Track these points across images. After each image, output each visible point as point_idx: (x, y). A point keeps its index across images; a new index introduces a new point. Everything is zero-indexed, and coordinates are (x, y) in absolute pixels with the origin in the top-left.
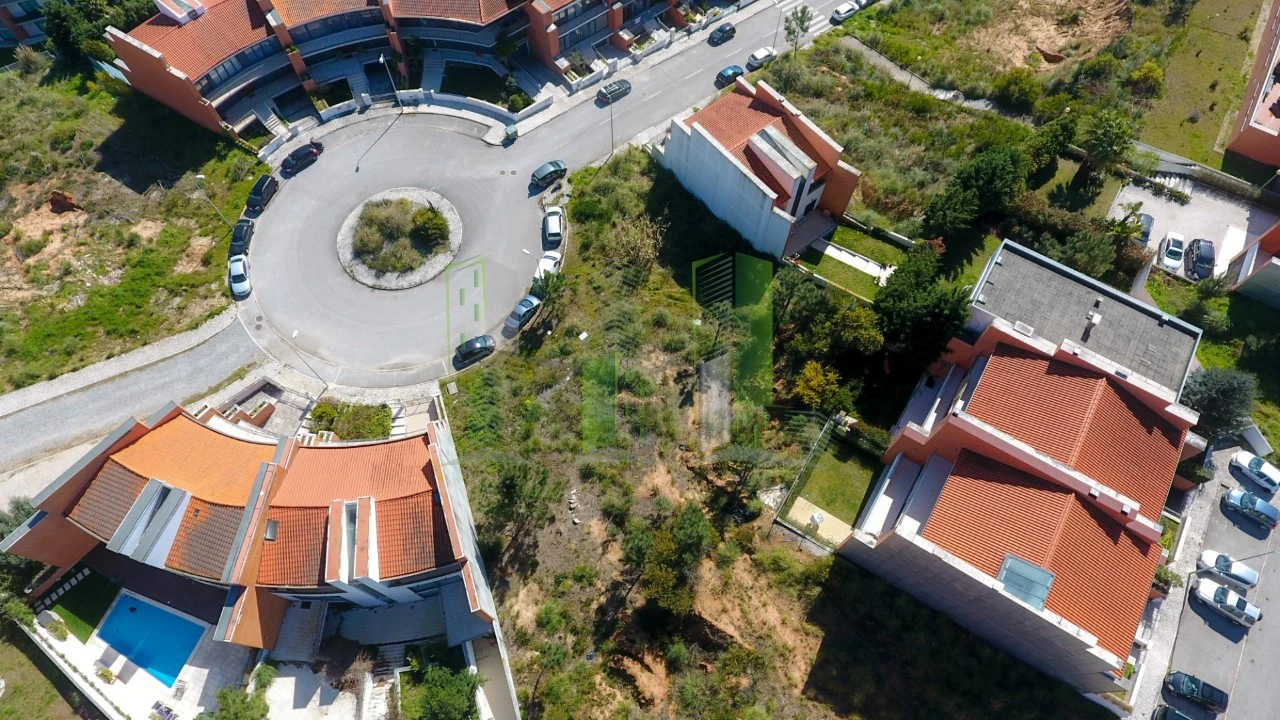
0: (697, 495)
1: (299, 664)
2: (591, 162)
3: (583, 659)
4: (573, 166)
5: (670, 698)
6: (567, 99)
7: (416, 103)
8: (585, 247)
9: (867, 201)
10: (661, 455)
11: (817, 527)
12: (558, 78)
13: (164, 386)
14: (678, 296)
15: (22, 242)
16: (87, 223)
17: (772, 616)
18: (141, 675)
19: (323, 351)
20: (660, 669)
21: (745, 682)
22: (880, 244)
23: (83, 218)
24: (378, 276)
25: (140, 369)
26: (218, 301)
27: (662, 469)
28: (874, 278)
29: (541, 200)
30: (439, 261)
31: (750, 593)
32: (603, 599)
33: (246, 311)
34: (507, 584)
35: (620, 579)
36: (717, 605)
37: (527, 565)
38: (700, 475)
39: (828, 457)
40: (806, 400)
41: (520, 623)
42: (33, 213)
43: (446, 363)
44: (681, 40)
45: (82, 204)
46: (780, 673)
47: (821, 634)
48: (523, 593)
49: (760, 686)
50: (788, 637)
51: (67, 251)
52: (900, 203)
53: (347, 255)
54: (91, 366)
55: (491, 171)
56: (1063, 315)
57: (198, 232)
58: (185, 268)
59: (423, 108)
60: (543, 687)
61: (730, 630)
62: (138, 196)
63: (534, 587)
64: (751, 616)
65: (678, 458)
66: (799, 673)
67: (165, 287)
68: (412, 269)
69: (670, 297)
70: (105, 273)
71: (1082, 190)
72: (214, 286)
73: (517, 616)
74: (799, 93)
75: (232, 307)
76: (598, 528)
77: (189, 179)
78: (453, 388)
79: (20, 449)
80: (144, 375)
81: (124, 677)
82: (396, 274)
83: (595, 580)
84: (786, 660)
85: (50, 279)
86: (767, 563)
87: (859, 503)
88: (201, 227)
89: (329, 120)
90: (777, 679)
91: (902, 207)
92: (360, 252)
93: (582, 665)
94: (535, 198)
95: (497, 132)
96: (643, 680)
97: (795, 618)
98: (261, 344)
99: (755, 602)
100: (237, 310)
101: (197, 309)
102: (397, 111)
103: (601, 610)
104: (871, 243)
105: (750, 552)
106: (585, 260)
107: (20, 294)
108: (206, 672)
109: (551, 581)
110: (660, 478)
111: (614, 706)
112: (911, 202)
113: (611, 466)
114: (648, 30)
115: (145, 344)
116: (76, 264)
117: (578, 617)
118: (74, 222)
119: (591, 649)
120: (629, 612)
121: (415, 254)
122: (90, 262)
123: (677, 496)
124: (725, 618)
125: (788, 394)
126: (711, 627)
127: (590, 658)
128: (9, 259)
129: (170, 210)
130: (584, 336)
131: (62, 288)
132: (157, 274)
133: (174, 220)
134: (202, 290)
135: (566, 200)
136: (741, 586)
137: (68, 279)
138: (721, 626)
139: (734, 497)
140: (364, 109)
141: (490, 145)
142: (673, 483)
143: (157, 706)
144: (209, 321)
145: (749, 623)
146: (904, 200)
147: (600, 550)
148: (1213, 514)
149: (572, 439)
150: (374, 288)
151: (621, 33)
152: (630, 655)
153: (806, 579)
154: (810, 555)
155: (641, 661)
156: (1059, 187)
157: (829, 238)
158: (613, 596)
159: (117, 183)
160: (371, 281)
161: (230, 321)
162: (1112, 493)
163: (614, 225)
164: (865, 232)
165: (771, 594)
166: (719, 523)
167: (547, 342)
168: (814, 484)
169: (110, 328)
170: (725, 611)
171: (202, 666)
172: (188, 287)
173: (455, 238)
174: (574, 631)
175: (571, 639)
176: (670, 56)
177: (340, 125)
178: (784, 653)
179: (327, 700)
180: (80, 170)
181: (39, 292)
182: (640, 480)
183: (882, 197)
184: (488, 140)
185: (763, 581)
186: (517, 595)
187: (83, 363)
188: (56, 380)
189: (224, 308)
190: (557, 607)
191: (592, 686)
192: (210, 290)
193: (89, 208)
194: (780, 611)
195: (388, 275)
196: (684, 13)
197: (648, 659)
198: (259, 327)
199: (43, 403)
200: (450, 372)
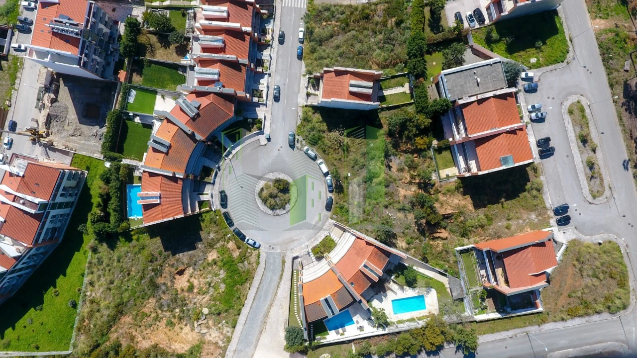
0: (414, 188)
1: (373, 296)
2: (297, 123)
3: (424, 242)
4: (293, 129)
5: (449, 234)
6: (267, 109)
7: (230, 153)
8: (324, 151)
9: (380, 66)
10: (397, 187)
11: (448, 175)
12: (258, 105)
13: (271, 281)
14: (360, 142)
15: (185, 289)
16: (194, 269)
17: (456, 201)
18: (347, 328)
19: (295, 238)
20: (443, 230)
21: (462, 218)
22: (396, 79)
23: (191, 269)
24: (284, 209)
25: (260, 284)
26: (255, 253)
27: (400, 189)
28: (404, 92)
29: (298, 148)
30: (293, 191)
31: (448, 201)
32: (416, 227)
33: (265, 248)
34: (394, 243)
35: (416, 220)
36: (444, 209)
37: (394, 236)
38: (410, 183)
39: (438, 156)
40: (423, 148)
41: (404, 247)
42: (176, 281)
43: (325, 212)
44: (272, 52)
45: (186, 266)
46: (467, 210)
47: (469, 196)
48: (398, 242)
49: (466, 217)
50: (463, 203)
51: (201, 280)
52: (391, 62)
53: (270, 212)
54: (248, 294)
55: (275, 153)
56: (470, 84)
57: (226, 243)
58: (236, 254)
59: (234, 152)
60: (422, 254)
61: (450, 212)
62: (196, 250)
63: (400, 238)
64: (453, 205)
65: (401, 183)
66: (471, 207)
67: (239, 263)
68: (290, 199)
69: (359, 144)
70: (219, 274)
71: (435, 16)
72: (249, 251)
73: (402, 247)
74: (326, 41)
75: (260, 250)
76: (400, 215)
77: (203, 234)
78: (335, 216)
79: (259, 323)
80: (263, 283)
81: (344, 331)
82: (288, 204)
83: (411, 225)
84: (466, 207)
85: (208, 289)
86: (446, 192)
87: (452, 160)
88: (225, 241)
89: (214, 181)
90: (468, 212)
91: (393, 63)
92: (273, 208)
93: (425, 243)
94: (295, 149)
95: (262, 139)
96: (441, 235)
97: (461, 197)
98: (279, 251)
99: (450, 202)
100: (262, 250)
101: (253, 259)
102: (228, 160)
103: (418, 230)
104: (393, 81)
105: (440, 192)
106: (328, 154)
107: (206, 299)
108: (358, 315)
109: (402, 234)
110: (402, 192)
111: (441, 245)
112: (394, 59)
113: (390, 200)
114: (259, 58)
115: (253, 278)
116: (208, 280)
117: (415, 235)
118: (190, 272)
119: (424, 238)
120: (424, 225)
121: (287, 195)
122: (211, 276)
123: (410, 192)
124: (447, 210)
125: (414, 146)
126: (446, 214)
127: (425, 240)
128: (189, 295)
129: (211, 245)
130: (349, 175)
131: (213, 287)
132: (232, 262)
133: (215, 247)
134: (248, 254)
135: (304, 142)
136: (445, 201)
137: (212, 285)
138: (448, 213)
139: (425, 183)
140: (219, 168)
141: (265, 145)
142: (406, 190)
143: (358, 328)
144: (260, 259)
145: (453, 207)
146: (392, 60)
147: (406, 219)
148: (524, 95)
149: (374, 201)
150: (287, 213)
151: (257, 70)
152: (434, 233)
153: (457, 188)
154: (453, 182)
155: (438, 232)
156: (429, 20)
157: (381, 89)
158: (418, 225)
159: (185, 253)
160: (284, 212)
161: (265, 254)
162: (510, 126)
163: (324, 137)
164: (389, 79)
165: (452, 197)
166: (426, 191)
167: (343, 184)
168: (440, 165)
169: (240, 283)
170: (446, 209)
171: (356, 315)
172: (243, 258)
173: (290, 180)
174: (417, 239)
175: (417, 241)
176: (275, 61)
177: (219, 180)
178: (465, 206)
179: (386, 296)
180: (168, 260)
181: (210, 294)
182: (399, 197)
183: (384, 64)
184: (264, 144)
185: (448, 196)
186: (398, 243)
187: (246, 296)
188: (245, 305)
189: (259, 253)
190: (408, 238)
191: (431, 245)
192: (249, 253)
193: (189, 266)
194: (457, 199)
195: (286, 206)
196: (264, 42)
197: (439, 231)
198: (273, 248)
199: (249, 311)
200: (329, 214)
